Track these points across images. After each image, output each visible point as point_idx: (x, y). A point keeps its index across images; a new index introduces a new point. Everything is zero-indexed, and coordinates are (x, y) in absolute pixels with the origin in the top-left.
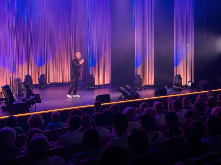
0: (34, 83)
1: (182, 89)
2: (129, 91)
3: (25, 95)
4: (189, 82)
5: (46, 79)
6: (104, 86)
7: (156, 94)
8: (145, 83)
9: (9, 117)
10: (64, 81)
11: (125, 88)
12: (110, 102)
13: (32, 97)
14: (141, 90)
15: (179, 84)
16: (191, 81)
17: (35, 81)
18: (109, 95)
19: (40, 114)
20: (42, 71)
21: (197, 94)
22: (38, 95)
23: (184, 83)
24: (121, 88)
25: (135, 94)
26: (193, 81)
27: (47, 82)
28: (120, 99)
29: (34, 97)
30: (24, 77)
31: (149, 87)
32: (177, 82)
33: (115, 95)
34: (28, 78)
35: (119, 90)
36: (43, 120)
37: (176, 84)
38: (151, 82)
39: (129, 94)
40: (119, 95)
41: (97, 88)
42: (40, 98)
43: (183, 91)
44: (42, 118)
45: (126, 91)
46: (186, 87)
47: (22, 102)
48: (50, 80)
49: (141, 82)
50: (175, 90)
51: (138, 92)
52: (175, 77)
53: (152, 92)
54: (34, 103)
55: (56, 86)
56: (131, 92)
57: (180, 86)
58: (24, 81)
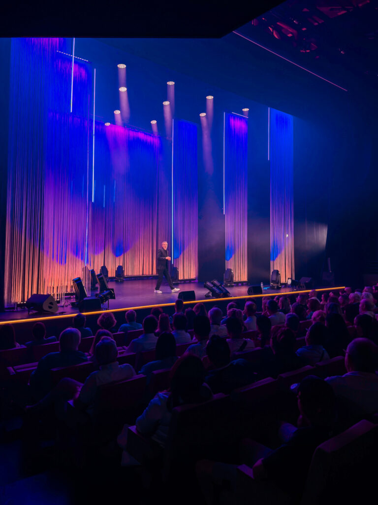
0: (110, 275)
1: (280, 288)
2: (218, 287)
3: (99, 290)
4: (289, 279)
5: (123, 272)
6: (189, 281)
7: (249, 293)
8: (236, 279)
9: (77, 315)
10: (144, 273)
11: (212, 283)
12: (195, 300)
13: (106, 292)
14: (232, 286)
15: (277, 281)
16: (291, 279)
17: (112, 273)
18: (193, 292)
19: (112, 312)
20: (119, 262)
21: (298, 294)
22: (113, 290)
23: (283, 281)
24: (208, 283)
25: (224, 291)
26: (294, 279)
27: (125, 274)
28: (207, 297)
29: (108, 292)
30: (100, 268)
31: (242, 284)
32: (274, 278)
33: (200, 292)
34: (104, 269)
35: (206, 287)
36: (115, 320)
37: (273, 281)
38: (244, 278)
39: (217, 291)
40: (205, 292)
41: (181, 283)
42: (114, 294)
43: (282, 290)
44: (114, 318)
45: (213, 288)
46: (285, 285)
47: (94, 298)
48: (128, 272)
49: (232, 277)
50: (272, 288)
51: (228, 290)
52: (272, 273)
53: (244, 289)
54: (107, 299)
55: (135, 280)
56: (220, 289)
57: (278, 283)
58: (99, 273)
